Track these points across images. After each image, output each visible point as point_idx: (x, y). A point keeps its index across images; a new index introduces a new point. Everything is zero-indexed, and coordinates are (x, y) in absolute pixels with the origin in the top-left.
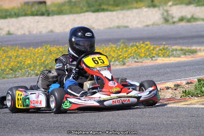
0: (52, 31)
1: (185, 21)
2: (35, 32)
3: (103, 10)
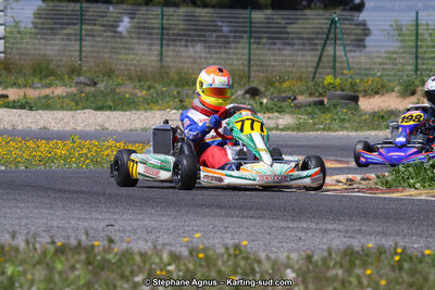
0: (46, 128)
2: (20, 128)
3: (110, 108)
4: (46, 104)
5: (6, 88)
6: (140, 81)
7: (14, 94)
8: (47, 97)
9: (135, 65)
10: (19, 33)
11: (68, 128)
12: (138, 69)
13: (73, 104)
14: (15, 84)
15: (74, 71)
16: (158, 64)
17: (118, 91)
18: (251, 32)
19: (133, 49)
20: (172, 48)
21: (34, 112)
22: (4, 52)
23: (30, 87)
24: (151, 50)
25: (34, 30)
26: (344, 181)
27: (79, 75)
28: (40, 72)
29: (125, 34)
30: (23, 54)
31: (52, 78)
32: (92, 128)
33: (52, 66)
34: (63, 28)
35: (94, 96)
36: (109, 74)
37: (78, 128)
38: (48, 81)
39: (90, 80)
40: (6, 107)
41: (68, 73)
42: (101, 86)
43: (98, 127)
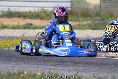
22: (71, 7)
43: (87, 36)
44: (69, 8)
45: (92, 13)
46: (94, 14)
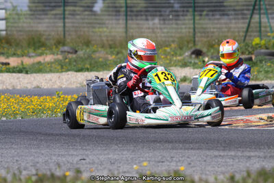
0: (38, 87)
1: (188, 82)
2: (18, 88)
3: (88, 70)
4: (39, 69)
5: (8, 57)
6: (111, 48)
7: (14, 62)
8: (39, 63)
9: (107, 36)
10: (18, 14)
11: (56, 87)
12: (110, 38)
13: (59, 67)
14: (14, 55)
15: (60, 42)
16: (124, 35)
17: (94, 56)
18: (195, 7)
19: (104, 24)
20: (135, 22)
21: (29, 75)
22: (6, 30)
23: (26, 56)
24: (118, 24)
25: (29, 12)
26: (266, 118)
27: (64, 45)
28: (34, 44)
29: (99, 12)
30: (20, 31)
31: (43, 49)
32: (74, 86)
33: (43, 39)
34: (51, 10)
35: (75, 61)
36: (88, 43)
37: (64, 86)
38: (40, 51)
39: (72, 48)
40: (7, 72)
41: (55, 44)
42: (80, 53)
43: (78, 85)
44: (3, 30)
45: (47, 39)
46: (53, 42)
